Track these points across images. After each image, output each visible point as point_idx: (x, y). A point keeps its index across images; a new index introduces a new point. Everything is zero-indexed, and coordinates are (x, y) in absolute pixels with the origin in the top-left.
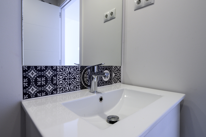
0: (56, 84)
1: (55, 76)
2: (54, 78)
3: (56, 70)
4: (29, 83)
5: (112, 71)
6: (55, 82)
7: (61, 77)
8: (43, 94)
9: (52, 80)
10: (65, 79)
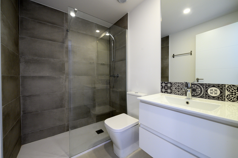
0: (172, 90)
1: (172, 86)
2: (171, 87)
3: (172, 84)
4: (162, 87)
5: (225, 89)
6: (171, 89)
7: (174, 87)
8: (167, 93)
9: (170, 88)
10: (176, 88)
